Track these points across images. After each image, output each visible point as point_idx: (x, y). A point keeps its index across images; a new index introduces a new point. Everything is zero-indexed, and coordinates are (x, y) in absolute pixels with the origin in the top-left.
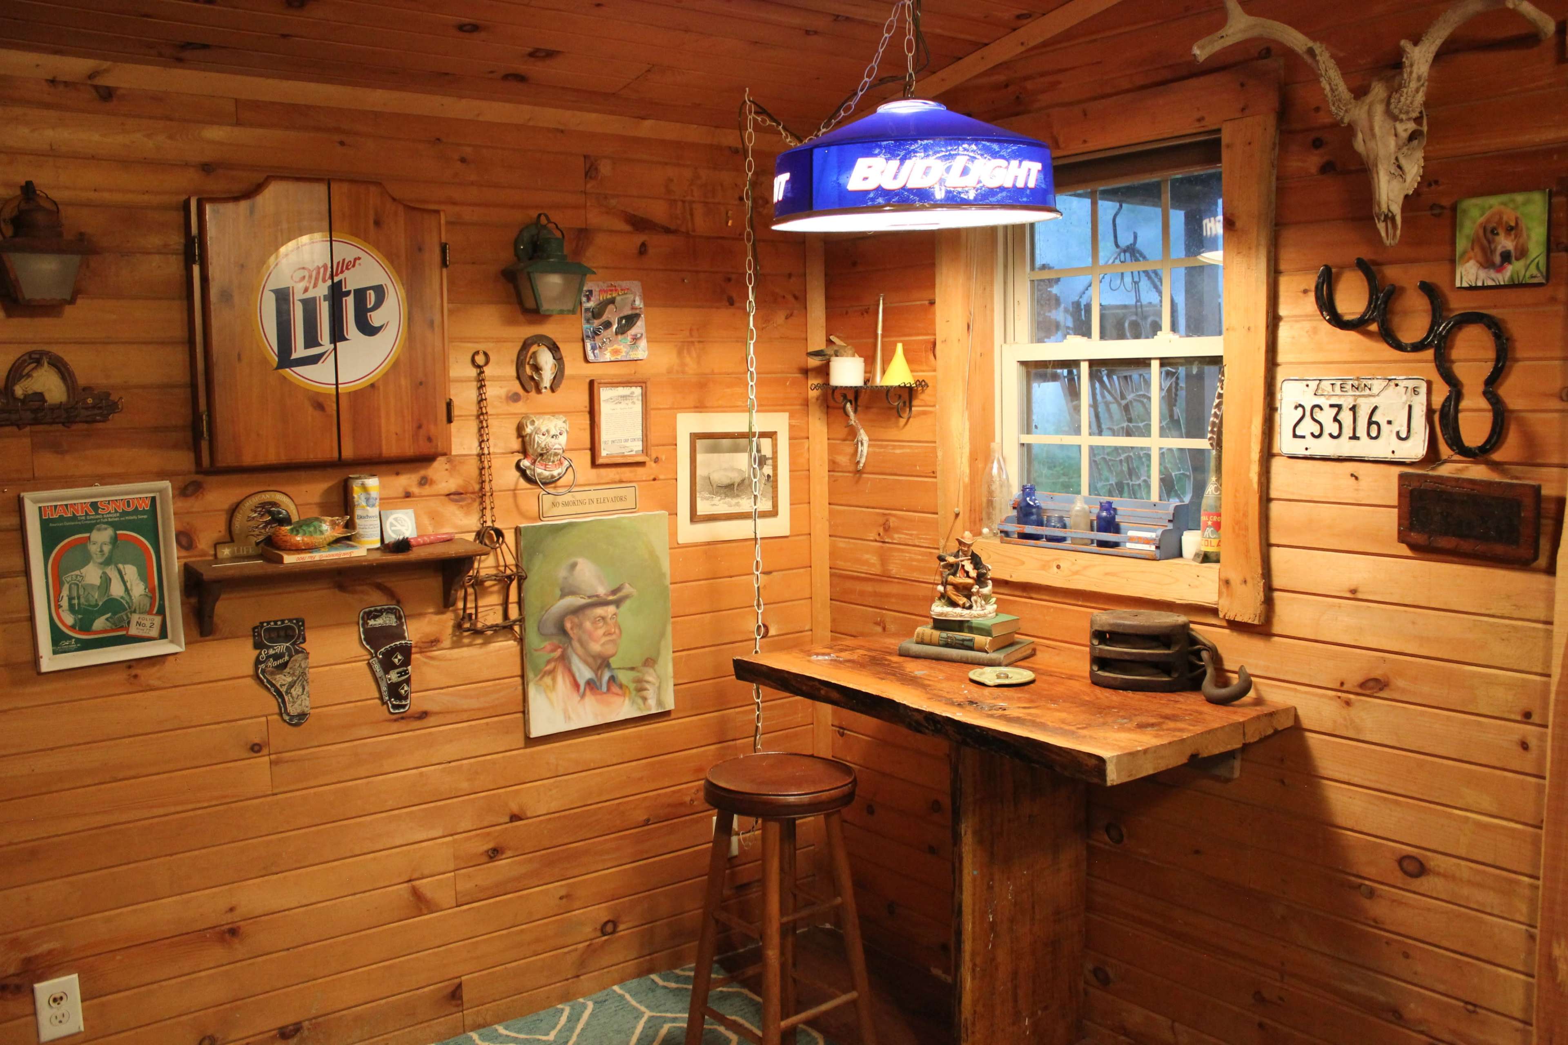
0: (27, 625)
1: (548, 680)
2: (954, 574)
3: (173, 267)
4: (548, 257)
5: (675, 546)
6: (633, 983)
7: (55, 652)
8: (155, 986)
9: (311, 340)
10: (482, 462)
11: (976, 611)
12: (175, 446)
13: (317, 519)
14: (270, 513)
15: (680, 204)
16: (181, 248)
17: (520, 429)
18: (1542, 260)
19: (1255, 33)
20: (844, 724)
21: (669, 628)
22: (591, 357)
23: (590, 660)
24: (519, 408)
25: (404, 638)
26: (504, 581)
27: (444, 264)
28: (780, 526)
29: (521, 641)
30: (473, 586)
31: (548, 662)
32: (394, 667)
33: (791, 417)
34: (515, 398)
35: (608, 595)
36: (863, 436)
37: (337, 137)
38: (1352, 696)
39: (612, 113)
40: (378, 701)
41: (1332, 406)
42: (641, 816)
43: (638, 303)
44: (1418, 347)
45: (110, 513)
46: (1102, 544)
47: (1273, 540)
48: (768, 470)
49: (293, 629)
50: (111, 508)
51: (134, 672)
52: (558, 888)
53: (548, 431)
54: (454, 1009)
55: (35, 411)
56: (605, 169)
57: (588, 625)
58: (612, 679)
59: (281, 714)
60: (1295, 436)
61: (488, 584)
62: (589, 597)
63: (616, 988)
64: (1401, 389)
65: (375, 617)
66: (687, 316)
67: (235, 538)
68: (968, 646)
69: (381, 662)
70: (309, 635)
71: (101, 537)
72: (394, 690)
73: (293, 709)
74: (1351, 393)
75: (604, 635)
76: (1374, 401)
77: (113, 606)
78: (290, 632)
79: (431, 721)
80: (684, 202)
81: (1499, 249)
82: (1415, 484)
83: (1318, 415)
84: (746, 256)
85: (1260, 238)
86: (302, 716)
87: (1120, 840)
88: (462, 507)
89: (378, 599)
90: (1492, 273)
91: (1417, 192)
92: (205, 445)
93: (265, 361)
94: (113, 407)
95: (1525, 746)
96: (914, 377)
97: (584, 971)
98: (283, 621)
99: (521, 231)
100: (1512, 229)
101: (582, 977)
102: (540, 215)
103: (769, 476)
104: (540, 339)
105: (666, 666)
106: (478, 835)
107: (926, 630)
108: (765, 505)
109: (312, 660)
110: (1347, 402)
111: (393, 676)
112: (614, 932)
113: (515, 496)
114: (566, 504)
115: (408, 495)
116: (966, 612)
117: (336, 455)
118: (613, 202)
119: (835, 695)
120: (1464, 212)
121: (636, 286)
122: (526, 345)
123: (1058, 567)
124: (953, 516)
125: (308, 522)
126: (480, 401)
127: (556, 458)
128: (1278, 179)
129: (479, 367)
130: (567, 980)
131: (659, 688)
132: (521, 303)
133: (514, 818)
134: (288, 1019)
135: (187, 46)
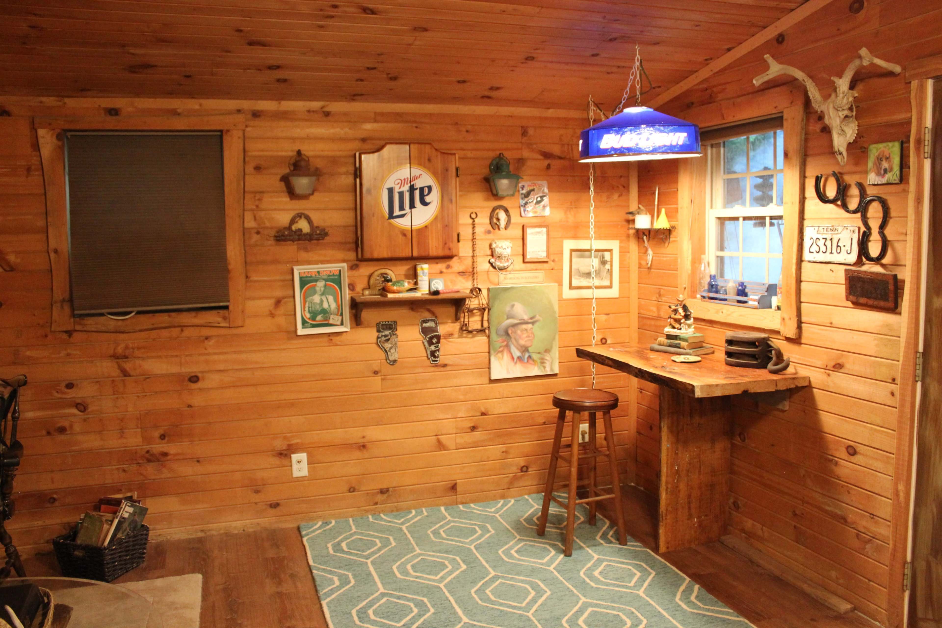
0: (293, 317)
1: (500, 355)
2: (675, 315)
3: (350, 180)
4: (502, 172)
5: (561, 300)
6: (534, 495)
7: (303, 328)
8: (334, 463)
9: (402, 208)
10: (473, 259)
11: (683, 331)
12: (349, 250)
13: (402, 280)
14: (384, 277)
15: (566, 146)
16: (353, 172)
17: (490, 245)
18: (898, 173)
19: (782, 72)
20: (642, 387)
21: (557, 337)
22: (523, 214)
23: (519, 347)
24: (491, 236)
25: (438, 332)
26: (482, 310)
27: (457, 175)
28: (614, 292)
29: (489, 337)
30: (467, 312)
31: (500, 347)
32: (433, 344)
33: (621, 242)
34: (489, 232)
35: (528, 319)
36: (650, 252)
37: (415, 125)
38: (830, 372)
39: (534, 107)
40: (426, 358)
41: (823, 238)
42: (542, 420)
43: (546, 190)
44: (855, 212)
45: (324, 275)
46: (739, 302)
47: (802, 300)
48: (608, 266)
49: (392, 325)
50: (325, 273)
51: (331, 338)
52: (503, 447)
53: (502, 247)
54: (453, 494)
55: (299, 235)
56: (531, 132)
57: (519, 332)
58: (530, 357)
59: (386, 360)
60: (810, 252)
61: (475, 311)
62: (520, 320)
63: (526, 497)
64: (848, 231)
65: (426, 323)
66: (570, 196)
67: (371, 287)
68: (678, 346)
69: (428, 342)
70: (398, 328)
71: (321, 284)
72: (433, 354)
73: (391, 358)
74: (830, 232)
75: (527, 337)
76: (839, 236)
77: (324, 312)
78: (391, 326)
79: (448, 368)
80: (568, 145)
81: (883, 168)
82: (851, 274)
83: (819, 243)
84: (590, 170)
85: (796, 161)
86: (395, 361)
87: (744, 440)
88: (464, 278)
89: (427, 315)
90: (880, 178)
91: (855, 141)
92: (359, 250)
93: (383, 217)
94: (326, 234)
95: (893, 394)
96: (670, 224)
97: (511, 487)
98: (388, 322)
99: (493, 160)
100: (887, 158)
101: (511, 490)
102: (500, 154)
103: (608, 270)
104: (501, 207)
105: (555, 353)
106: (466, 420)
107: (662, 339)
108: (607, 283)
109: (399, 339)
110: (829, 237)
111: (433, 348)
112: (527, 471)
113: (488, 275)
114: (511, 279)
115: (441, 272)
116: (679, 331)
117: (410, 255)
118: (535, 146)
119: (610, 363)
120: (871, 150)
121: (545, 183)
122: (494, 210)
123: (722, 312)
124: (683, 289)
125: (398, 282)
126: (474, 233)
127: (505, 259)
128: (805, 135)
129: (473, 219)
130: (504, 489)
131: (552, 363)
132: (492, 192)
133: (483, 414)
134: (384, 486)
135: (355, 95)
